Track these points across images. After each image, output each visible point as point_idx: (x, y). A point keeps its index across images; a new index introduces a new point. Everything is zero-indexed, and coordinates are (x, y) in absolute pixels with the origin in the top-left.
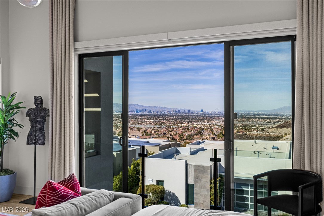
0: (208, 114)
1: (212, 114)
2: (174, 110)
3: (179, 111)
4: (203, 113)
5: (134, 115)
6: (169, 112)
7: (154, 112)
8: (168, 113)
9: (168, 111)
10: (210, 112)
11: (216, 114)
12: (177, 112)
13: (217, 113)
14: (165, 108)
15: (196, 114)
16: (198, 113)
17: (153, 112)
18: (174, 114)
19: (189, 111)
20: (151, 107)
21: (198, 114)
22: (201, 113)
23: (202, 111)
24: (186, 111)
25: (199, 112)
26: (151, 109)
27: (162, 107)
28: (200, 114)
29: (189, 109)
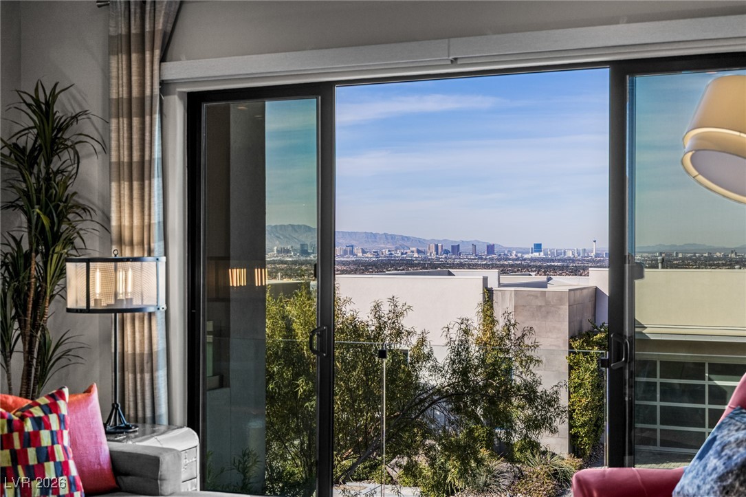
0: (559, 261)
1: (573, 261)
2: (437, 247)
3: (456, 249)
4: (542, 255)
5: (294, 263)
6: (419, 252)
7: (364, 252)
8: (416, 255)
9: (414, 249)
10: (569, 254)
11: (588, 261)
12: (446, 252)
13: (593, 254)
14: (403, 238)
15: (516, 260)
16: (526, 256)
17: (360, 254)
18: (438, 259)
19: (491, 248)
20: (355, 233)
21: (525, 260)
22: (536, 255)
23: (538, 247)
24: (482, 250)
25: (528, 253)
26: (353, 243)
27: (393, 237)
28: (532, 260)
29: (491, 243)
